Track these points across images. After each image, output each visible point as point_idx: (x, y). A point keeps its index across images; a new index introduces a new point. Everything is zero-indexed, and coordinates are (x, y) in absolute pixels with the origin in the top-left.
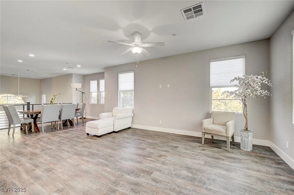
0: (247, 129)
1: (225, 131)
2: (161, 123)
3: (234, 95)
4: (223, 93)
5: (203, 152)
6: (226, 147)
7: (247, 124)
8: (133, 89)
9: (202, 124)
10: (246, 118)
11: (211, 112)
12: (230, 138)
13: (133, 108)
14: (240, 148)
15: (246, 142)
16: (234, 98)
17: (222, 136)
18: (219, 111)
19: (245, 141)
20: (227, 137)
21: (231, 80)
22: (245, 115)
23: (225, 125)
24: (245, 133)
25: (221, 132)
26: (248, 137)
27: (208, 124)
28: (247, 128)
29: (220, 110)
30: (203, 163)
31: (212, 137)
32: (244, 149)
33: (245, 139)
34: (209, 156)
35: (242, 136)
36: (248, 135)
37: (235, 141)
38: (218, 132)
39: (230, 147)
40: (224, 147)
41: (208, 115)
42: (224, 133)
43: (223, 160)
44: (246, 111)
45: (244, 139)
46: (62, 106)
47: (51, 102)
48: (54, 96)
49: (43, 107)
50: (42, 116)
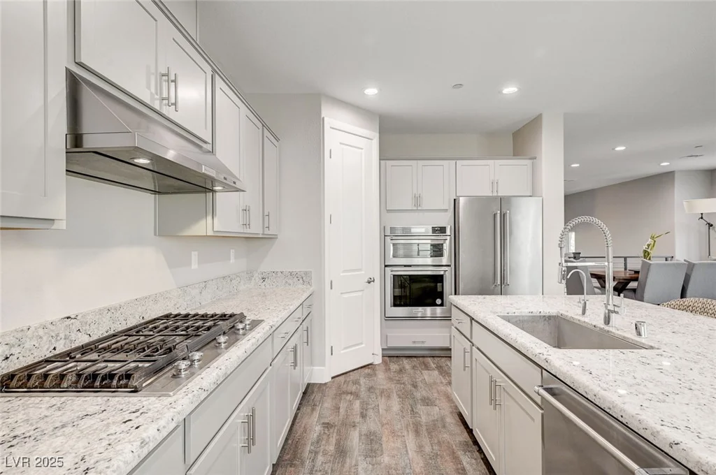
46: (691, 266)
47: (646, 254)
48: (652, 238)
49: (647, 267)
50: (642, 287)
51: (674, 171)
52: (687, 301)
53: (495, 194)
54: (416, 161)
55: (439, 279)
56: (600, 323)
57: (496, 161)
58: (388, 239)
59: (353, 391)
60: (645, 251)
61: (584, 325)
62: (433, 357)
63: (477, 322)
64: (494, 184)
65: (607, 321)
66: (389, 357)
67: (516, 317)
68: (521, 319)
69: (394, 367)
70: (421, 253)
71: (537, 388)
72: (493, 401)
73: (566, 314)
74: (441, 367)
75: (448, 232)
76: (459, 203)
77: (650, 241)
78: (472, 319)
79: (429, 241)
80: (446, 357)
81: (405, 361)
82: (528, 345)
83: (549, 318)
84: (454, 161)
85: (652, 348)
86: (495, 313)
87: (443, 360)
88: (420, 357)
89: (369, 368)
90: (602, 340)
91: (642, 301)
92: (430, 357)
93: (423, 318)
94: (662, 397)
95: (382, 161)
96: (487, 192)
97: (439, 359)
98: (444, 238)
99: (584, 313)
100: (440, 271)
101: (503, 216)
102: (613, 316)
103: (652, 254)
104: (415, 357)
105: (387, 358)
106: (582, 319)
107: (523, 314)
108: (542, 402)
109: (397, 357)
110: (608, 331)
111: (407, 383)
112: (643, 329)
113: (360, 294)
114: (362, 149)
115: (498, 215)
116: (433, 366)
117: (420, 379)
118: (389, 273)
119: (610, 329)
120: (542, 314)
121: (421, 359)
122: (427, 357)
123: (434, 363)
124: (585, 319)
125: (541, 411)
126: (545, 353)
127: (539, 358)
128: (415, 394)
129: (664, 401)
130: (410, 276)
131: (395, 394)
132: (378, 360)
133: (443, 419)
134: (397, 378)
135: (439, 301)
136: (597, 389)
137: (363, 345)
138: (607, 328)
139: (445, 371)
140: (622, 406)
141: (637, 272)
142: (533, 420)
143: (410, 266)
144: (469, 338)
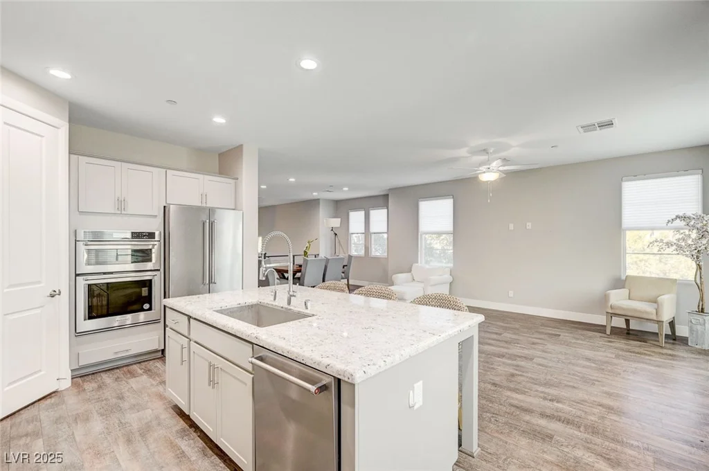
0: (702, 311)
1: (655, 311)
2: (512, 296)
3: (674, 247)
4: (651, 243)
5: (609, 344)
6: (658, 341)
7: (702, 299)
8: (452, 229)
9: (605, 298)
10: (701, 290)
11: (623, 278)
12: (664, 324)
13: (451, 265)
14: (687, 344)
15: (699, 332)
16: (675, 252)
17: (647, 319)
18: (641, 275)
19: (697, 332)
20: (660, 322)
21: (669, 221)
22: (700, 285)
23: (655, 302)
24: (699, 318)
25: (646, 313)
26: (704, 324)
27: (619, 299)
28: (702, 309)
29: (643, 273)
30: (614, 356)
31: (627, 321)
32: (696, 346)
33: (699, 327)
34: (622, 350)
35: (691, 322)
36: (705, 320)
37: (677, 334)
38: (640, 312)
39: (665, 342)
40: (652, 340)
41: (619, 283)
42: (652, 314)
43: (649, 355)
44: (701, 277)
45: (694, 327)
46: (327, 260)
47: (305, 253)
48: (309, 242)
49: (306, 261)
50: (303, 276)
51: (319, 199)
52: (327, 283)
53: (204, 205)
54: (120, 163)
55: (148, 284)
56: (285, 304)
57: (206, 176)
58: (80, 245)
59: (30, 431)
60: (305, 252)
61: (276, 308)
62: (140, 363)
63: (195, 319)
64: (204, 196)
65: (289, 303)
66: (80, 377)
67: (228, 309)
68: (231, 310)
69: (89, 386)
70: (120, 258)
71: (250, 359)
72: (212, 382)
73: (263, 301)
74: (149, 370)
75: (157, 238)
76: (169, 211)
77: (308, 245)
78: (189, 317)
79: (129, 247)
80: (154, 359)
81: (104, 376)
82: (242, 329)
83: (251, 306)
84: (165, 170)
85: (313, 315)
86: (210, 309)
87: (151, 363)
88: (123, 366)
89: (50, 398)
90: (288, 316)
91: (303, 285)
92: (135, 364)
93: (121, 327)
94: (321, 342)
95: (72, 156)
96: (196, 202)
97: (146, 363)
98: (152, 243)
99: (275, 299)
100: (146, 276)
101: (212, 225)
102: (292, 298)
103: (309, 253)
104: (117, 368)
105: (79, 380)
106: (274, 303)
107: (233, 306)
108: (253, 369)
109: (93, 374)
110: (290, 309)
111: (110, 398)
112: (309, 304)
113: (38, 311)
114: (42, 136)
115: (208, 224)
116: (140, 371)
117: (126, 389)
118: (82, 283)
119: (291, 308)
120: (247, 304)
121: (125, 368)
122: (131, 365)
123: (141, 369)
124: (276, 303)
125: (252, 376)
126: (255, 333)
127: (251, 337)
128: (121, 405)
129: (322, 345)
130: (108, 283)
131: (96, 413)
132: (66, 384)
133: (157, 418)
134: (97, 397)
135: (146, 306)
136: (289, 348)
137: (42, 373)
138: (289, 307)
139: (156, 373)
140: (303, 354)
141: (300, 266)
142: (246, 384)
143: (112, 273)
144: (186, 335)
